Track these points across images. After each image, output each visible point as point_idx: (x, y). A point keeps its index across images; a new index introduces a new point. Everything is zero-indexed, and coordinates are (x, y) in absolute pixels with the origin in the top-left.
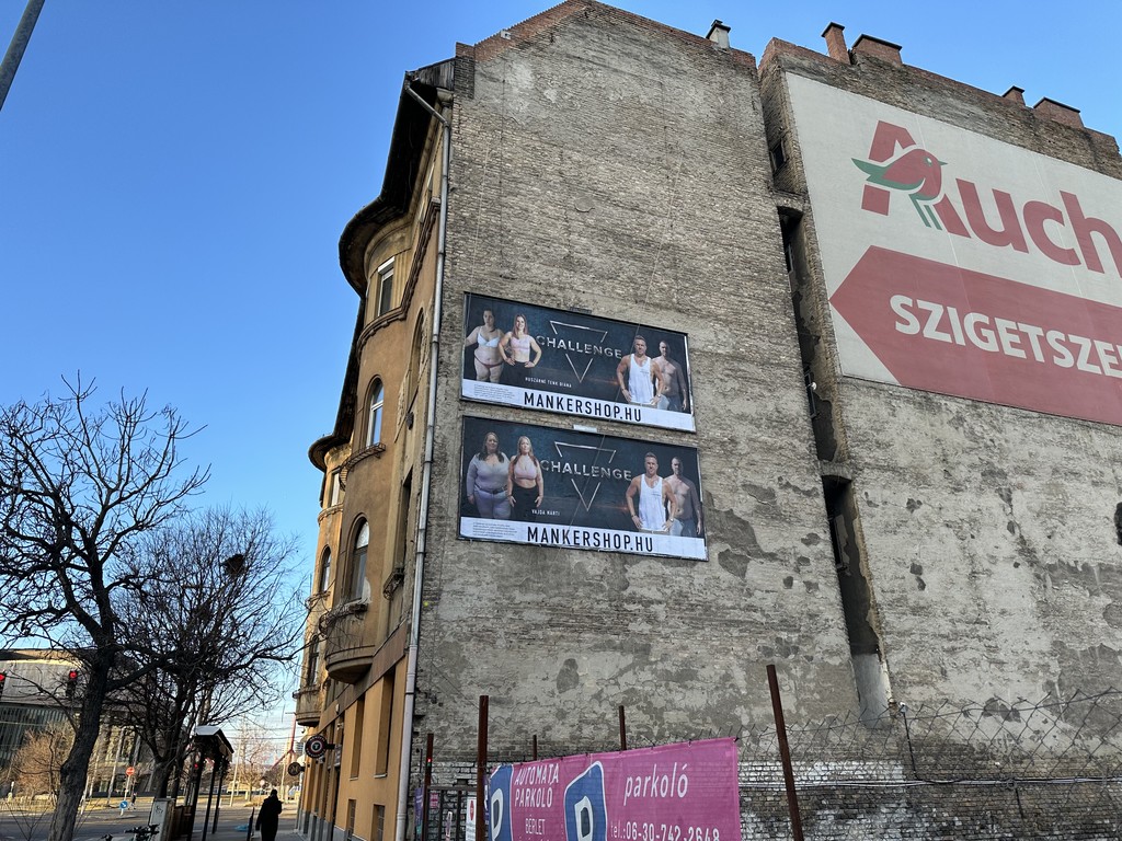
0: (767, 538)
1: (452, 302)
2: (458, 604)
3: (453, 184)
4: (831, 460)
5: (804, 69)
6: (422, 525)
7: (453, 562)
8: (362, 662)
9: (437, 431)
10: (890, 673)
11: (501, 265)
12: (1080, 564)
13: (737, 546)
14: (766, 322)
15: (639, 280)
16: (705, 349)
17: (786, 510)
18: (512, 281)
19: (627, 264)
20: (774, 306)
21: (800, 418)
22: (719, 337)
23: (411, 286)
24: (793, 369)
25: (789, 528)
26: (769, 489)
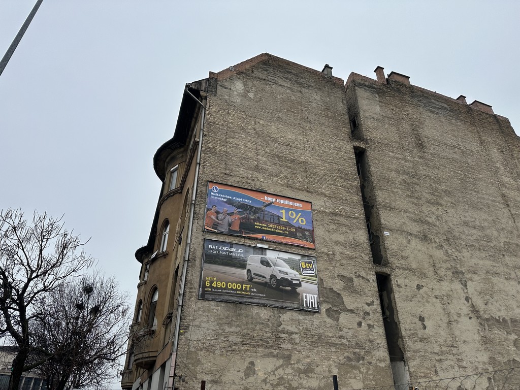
0: (349, 301)
1: (202, 185)
2: (197, 332)
3: (206, 133)
4: (380, 264)
5: (366, 86)
6: (182, 292)
7: (196, 311)
8: (151, 359)
9: (192, 246)
10: (410, 372)
11: (225, 169)
12: (501, 318)
13: (335, 306)
14: (348, 198)
15: (289, 177)
16: (320, 210)
17: (358, 288)
18: (231, 176)
19: (284, 170)
20: (352, 191)
21: (365, 244)
22: (326, 204)
23: (185, 178)
24: (361, 220)
25: (360, 297)
26: (350, 278)
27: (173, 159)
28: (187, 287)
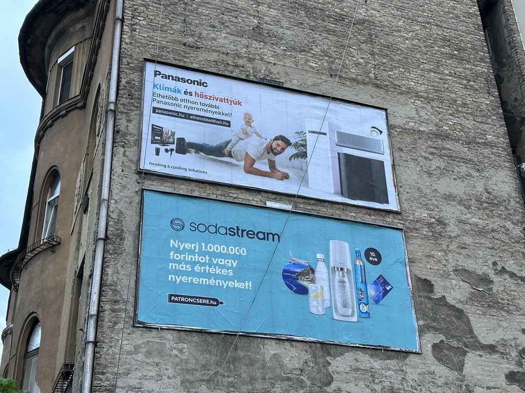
0: (485, 326)
1: (130, 69)
6: (93, 310)
7: (129, 353)
9: (113, 206)
11: (183, 33)
13: (453, 337)
14: (469, 100)
15: (333, 54)
16: (406, 126)
17: (503, 297)
18: (198, 50)
19: (321, 38)
20: (476, 85)
21: (511, 200)
22: (421, 114)
23: (90, 69)
24: (500, 149)
25: (509, 318)
26: (483, 275)
27: (62, 35)
28: (106, 300)
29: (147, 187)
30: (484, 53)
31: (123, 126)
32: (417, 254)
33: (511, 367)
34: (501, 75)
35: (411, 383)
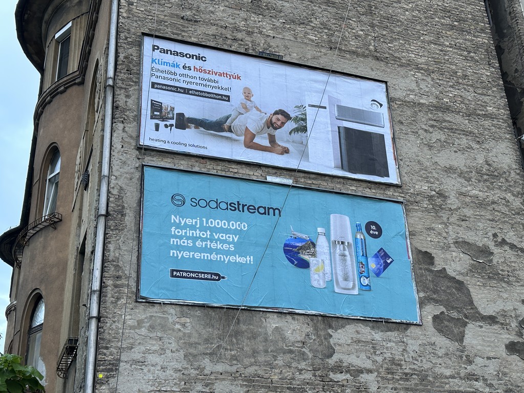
0: (485, 298)
1: (128, 43)
2: (138, 375)
6: (96, 286)
7: (132, 328)
9: (113, 182)
11: (181, 6)
13: (453, 308)
14: (469, 72)
15: (333, 26)
16: (406, 99)
17: (503, 269)
18: (196, 24)
19: (320, 10)
20: (477, 56)
21: (512, 172)
22: (421, 87)
23: (88, 44)
24: (501, 120)
25: (509, 289)
26: (483, 246)
27: (59, 10)
28: (109, 276)
29: (147, 163)
30: (485, 24)
31: (121, 102)
32: (418, 227)
33: (511, 337)
34: (502, 46)
35: (412, 354)
